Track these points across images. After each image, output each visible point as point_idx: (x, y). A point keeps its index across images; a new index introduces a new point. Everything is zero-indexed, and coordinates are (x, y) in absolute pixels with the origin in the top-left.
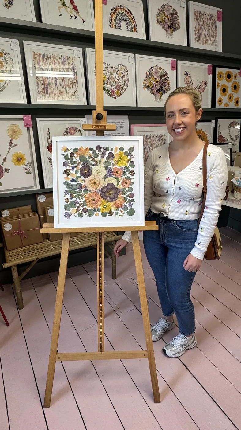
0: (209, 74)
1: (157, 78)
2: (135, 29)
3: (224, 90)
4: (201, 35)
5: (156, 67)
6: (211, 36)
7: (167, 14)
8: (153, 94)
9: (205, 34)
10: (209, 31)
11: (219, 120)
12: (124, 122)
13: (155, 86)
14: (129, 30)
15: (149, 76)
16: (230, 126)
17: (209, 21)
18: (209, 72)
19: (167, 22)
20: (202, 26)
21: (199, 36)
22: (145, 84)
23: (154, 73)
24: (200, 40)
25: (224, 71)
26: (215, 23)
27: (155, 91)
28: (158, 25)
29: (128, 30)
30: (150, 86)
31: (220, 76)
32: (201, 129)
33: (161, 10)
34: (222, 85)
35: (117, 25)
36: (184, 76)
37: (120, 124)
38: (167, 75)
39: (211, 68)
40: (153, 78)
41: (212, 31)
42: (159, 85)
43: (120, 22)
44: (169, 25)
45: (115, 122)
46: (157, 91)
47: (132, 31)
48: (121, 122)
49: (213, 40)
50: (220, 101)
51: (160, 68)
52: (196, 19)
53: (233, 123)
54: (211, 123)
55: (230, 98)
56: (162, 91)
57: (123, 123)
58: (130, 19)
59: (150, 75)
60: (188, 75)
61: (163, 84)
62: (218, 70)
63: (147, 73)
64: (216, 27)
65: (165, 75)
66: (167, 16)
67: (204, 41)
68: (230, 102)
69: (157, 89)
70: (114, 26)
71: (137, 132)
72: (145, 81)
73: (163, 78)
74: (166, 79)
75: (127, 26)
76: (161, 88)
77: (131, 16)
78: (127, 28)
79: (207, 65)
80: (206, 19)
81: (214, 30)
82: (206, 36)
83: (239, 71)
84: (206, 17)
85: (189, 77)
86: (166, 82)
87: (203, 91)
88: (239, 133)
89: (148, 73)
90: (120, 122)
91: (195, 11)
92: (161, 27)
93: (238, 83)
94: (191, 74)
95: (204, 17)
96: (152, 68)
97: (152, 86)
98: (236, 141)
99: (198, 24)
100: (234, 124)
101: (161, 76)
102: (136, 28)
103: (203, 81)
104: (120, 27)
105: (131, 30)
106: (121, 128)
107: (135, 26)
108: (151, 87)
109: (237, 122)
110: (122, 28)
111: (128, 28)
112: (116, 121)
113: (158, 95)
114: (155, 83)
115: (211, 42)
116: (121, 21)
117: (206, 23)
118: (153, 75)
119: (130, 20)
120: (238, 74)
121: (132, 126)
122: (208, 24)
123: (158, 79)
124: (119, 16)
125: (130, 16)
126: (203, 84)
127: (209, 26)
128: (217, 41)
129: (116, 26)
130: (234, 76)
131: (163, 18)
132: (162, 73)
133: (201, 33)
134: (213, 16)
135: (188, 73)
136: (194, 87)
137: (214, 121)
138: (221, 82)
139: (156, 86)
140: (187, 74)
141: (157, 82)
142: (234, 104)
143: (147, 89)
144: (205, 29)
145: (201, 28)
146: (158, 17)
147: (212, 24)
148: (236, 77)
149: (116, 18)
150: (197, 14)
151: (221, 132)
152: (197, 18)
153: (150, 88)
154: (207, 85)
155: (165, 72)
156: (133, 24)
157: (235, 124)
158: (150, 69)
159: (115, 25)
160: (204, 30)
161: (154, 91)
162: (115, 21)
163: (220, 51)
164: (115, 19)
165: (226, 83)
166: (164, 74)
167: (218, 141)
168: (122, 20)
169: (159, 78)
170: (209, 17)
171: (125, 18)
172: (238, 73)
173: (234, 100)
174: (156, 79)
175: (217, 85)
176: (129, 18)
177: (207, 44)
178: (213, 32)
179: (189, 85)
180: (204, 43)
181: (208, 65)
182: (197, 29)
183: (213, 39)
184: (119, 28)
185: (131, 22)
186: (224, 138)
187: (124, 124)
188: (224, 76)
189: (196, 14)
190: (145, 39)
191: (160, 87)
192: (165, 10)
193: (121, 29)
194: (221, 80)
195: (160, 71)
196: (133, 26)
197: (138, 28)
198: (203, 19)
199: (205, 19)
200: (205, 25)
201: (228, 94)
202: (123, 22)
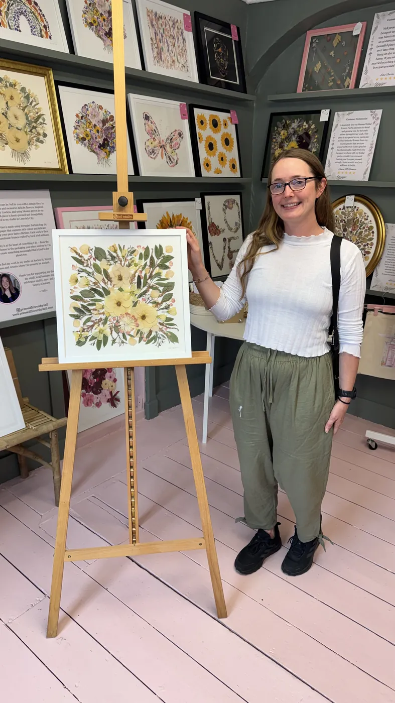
0: (183, 118)
1: (97, 124)
2: (46, 33)
3: (211, 146)
4: (162, 53)
5: (92, 104)
6: (179, 55)
7: (100, 11)
8: (94, 152)
9: (168, 51)
10: (174, 46)
11: (206, 197)
12: (43, 204)
13: (94, 138)
14: (36, 33)
15: (83, 121)
16: (224, 207)
17: (172, 29)
18: (183, 115)
19: (102, 26)
20: (162, 37)
21: (159, 54)
22: (77, 135)
23: (90, 115)
24: (161, 60)
25: (207, 114)
26: (182, 33)
27: (97, 147)
28: (88, 28)
29: (33, 34)
30: (87, 139)
31: (202, 123)
32: (181, 214)
33: (90, 4)
34: (206, 138)
35: (12, 23)
36: (143, 121)
37: (36, 207)
38: (112, 120)
39: (186, 109)
40: (90, 123)
41: (179, 47)
42: (102, 136)
43: (16, 17)
44: (108, 31)
45: (25, 204)
46: (99, 147)
47: (42, 36)
48: (38, 204)
49: (183, 63)
50: (208, 165)
51: (101, 108)
52: (150, 26)
53: (228, 201)
54: (194, 202)
55: (222, 159)
56: (108, 147)
57: (41, 205)
58: (34, 14)
59: (83, 117)
60: (150, 119)
61: (109, 136)
62: (197, 112)
63: (77, 116)
64: (184, 40)
65: (110, 119)
66: (101, 14)
67: (168, 62)
68: (223, 165)
69: (100, 144)
70: (5, 23)
71: (70, 221)
72: (76, 129)
73: (107, 125)
74: (112, 125)
75: (31, 27)
76: (106, 142)
77: (37, 8)
78: (32, 30)
79: (178, 103)
80: (168, 26)
81: (183, 45)
82: (170, 54)
83: (228, 115)
84: (167, 22)
85: (151, 123)
86: (113, 131)
87: (179, 147)
88: (239, 218)
89: (80, 115)
90: (35, 204)
91: (148, 11)
92: (94, 33)
93: (231, 134)
94: (154, 117)
95: (163, 22)
96: (87, 107)
97: (90, 137)
98: (236, 232)
99: (155, 33)
100: (231, 203)
101: (104, 122)
102: (48, 30)
103: (175, 131)
104: (18, 27)
105: (40, 35)
106: (39, 214)
107: (45, 27)
108: (89, 141)
109: (234, 200)
110: (21, 28)
111: (34, 30)
112: (28, 201)
113: (103, 154)
114: (94, 133)
115: (180, 66)
116: (18, 16)
117: (168, 33)
118: (89, 118)
119: (36, 16)
120: (227, 120)
121: (59, 209)
122: (171, 35)
123: (99, 126)
124: (14, 5)
125: (35, 9)
126: (177, 135)
127: (174, 38)
128: (189, 64)
129: (10, 24)
130: (222, 123)
131: (95, 17)
132: (104, 115)
133: (162, 48)
134: (177, 21)
135: (148, 115)
136: (163, 141)
137: (199, 200)
138: (205, 133)
139: (96, 138)
140: (147, 118)
141: (98, 131)
142: (230, 169)
143: (82, 143)
144: (167, 42)
145: (160, 39)
146: (86, 15)
147: (177, 36)
148: (225, 125)
149: (8, 9)
150: (151, 16)
151: (211, 216)
152: (152, 22)
153: (87, 141)
154: (183, 137)
155: (110, 115)
156: (43, 24)
157: (233, 204)
158: (82, 108)
159: (7, 21)
160: (166, 45)
161: (95, 146)
162: (7, 15)
163: (196, 82)
164: (6, 12)
165: (214, 135)
166: (108, 117)
167: (210, 232)
168: (21, 15)
169: (101, 125)
170: (172, 23)
171: (25, 11)
172: (228, 118)
173: (228, 163)
174: (95, 126)
175: (199, 138)
176: (33, 12)
177: (173, 67)
178: (181, 48)
179: (154, 136)
180: (169, 66)
181: (180, 104)
182: (155, 42)
183: (182, 61)
184: (16, 29)
185: (37, 19)
186: (218, 227)
187: (43, 207)
188: (208, 122)
189: (149, 16)
190: (67, 51)
191: (105, 140)
192: (97, 4)
193: (20, 31)
194: (204, 129)
195: (101, 112)
196: (42, 28)
197: (52, 31)
198: (162, 26)
199: (166, 26)
200: (166, 36)
201: (217, 153)
202: (22, 17)
